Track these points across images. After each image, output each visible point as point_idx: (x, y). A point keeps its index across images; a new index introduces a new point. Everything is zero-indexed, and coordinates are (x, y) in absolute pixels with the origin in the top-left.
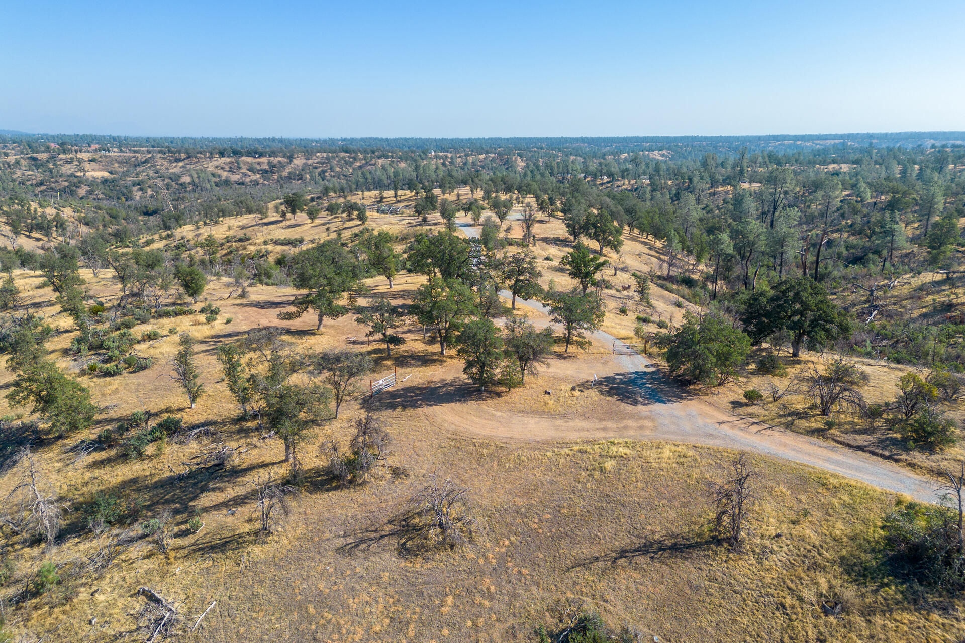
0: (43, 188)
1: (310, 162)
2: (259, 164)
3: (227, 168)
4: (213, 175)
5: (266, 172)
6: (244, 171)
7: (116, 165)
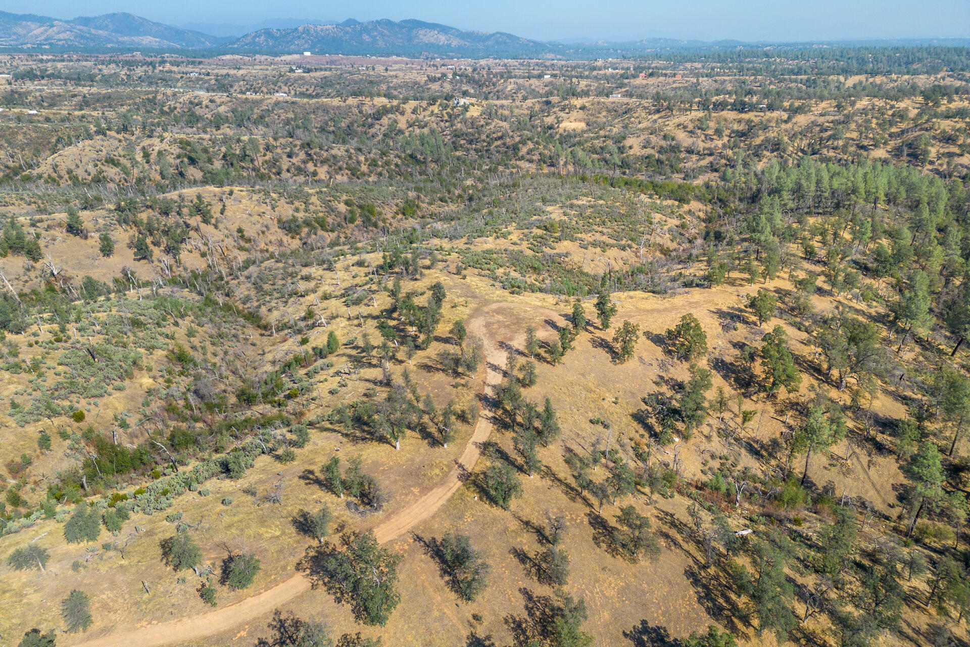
0: (499, 143)
1: (821, 120)
2: (739, 121)
3: (691, 127)
4: (665, 137)
5: (742, 134)
6: (710, 132)
7: (604, 113)
